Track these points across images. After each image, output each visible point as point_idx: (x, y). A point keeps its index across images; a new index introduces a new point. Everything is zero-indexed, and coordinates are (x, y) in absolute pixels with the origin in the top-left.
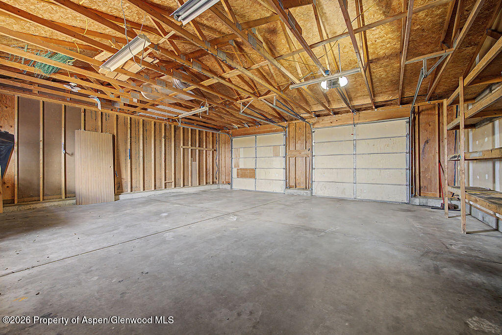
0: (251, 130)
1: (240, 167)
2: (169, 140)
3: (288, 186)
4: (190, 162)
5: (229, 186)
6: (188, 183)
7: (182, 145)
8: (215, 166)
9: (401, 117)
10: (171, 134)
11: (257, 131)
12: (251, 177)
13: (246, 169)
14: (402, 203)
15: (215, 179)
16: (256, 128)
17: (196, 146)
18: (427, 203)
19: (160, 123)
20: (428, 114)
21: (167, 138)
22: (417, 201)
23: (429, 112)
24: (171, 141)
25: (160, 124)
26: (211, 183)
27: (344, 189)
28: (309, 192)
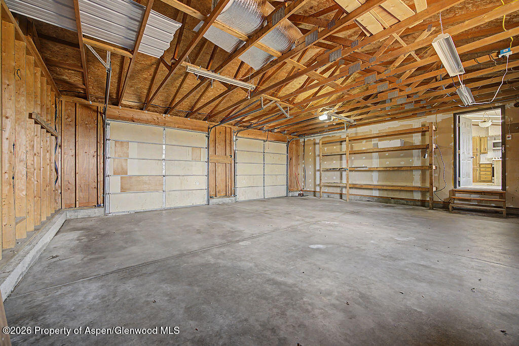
1: (129, 174)
5: (101, 209)
14: (284, 196)
18: (293, 195)
27: (258, 192)
28: (233, 198)
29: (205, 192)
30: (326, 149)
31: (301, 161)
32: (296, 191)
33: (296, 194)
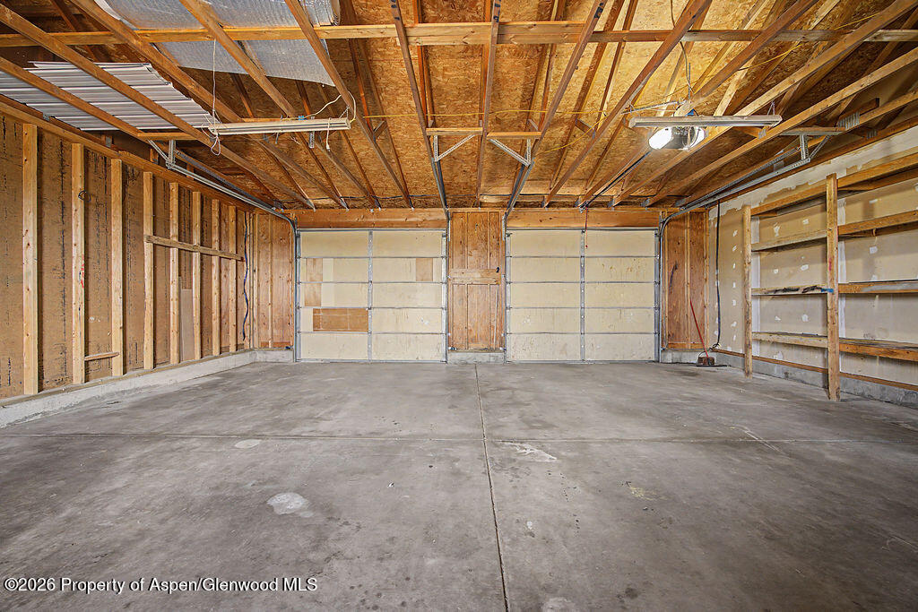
0: (356, 217)
1: (324, 305)
2: (101, 209)
3: (452, 346)
4: (173, 289)
5: (290, 353)
6: (168, 356)
7: (148, 230)
8: (242, 300)
9: (645, 225)
10: (107, 189)
11: (373, 220)
12: (355, 329)
13: (344, 310)
14: (650, 361)
15: (240, 336)
16: (372, 215)
17: (191, 242)
18: (680, 359)
19: (63, 139)
20: (677, 226)
21: (93, 200)
22: (669, 357)
23: (678, 223)
24: (108, 214)
25: (63, 147)
26: (232, 349)
27: (566, 344)
28: (500, 355)
29: (442, 339)
30: (777, 229)
31: (709, 272)
32: (693, 350)
33: (694, 358)
